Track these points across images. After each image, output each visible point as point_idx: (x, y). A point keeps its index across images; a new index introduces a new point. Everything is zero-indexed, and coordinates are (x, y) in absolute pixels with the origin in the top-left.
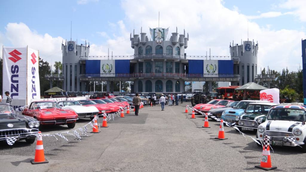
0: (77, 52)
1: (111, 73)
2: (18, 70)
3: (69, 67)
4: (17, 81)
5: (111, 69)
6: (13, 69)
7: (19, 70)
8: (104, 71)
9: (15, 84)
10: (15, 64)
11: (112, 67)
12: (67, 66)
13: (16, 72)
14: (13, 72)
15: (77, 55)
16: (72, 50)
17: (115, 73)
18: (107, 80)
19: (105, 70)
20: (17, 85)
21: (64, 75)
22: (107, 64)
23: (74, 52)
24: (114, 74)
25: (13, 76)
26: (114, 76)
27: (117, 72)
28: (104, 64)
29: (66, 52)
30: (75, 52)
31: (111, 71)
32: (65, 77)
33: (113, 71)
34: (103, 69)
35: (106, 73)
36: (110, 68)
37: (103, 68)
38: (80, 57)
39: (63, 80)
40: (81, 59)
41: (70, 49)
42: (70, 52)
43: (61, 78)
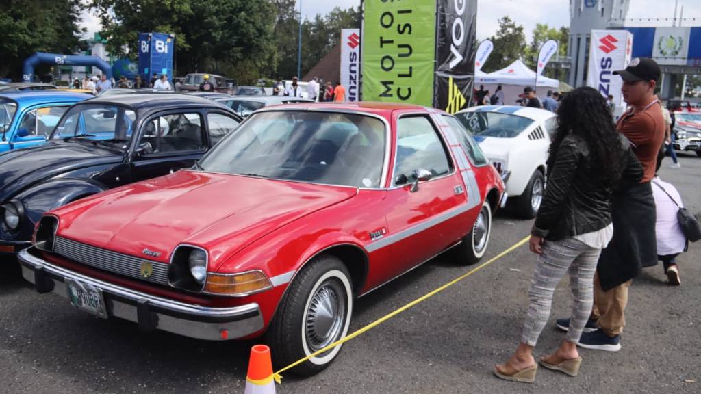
0: (603, 9)
1: (677, 56)
2: (611, 63)
3: (583, 41)
4: (608, 81)
5: (680, 48)
6: (604, 63)
7: (612, 65)
8: (662, 52)
9: (605, 85)
10: (606, 56)
11: (681, 44)
12: (579, 39)
13: (607, 67)
14: (603, 67)
15: (602, 16)
16: (593, 6)
17: (686, 56)
18: (666, 70)
19: (665, 51)
20: (608, 86)
21: (573, 59)
22: (671, 37)
23: (597, 9)
24: (684, 58)
25: (603, 73)
26: (685, 62)
27: (692, 54)
28: (662, 38)
29: (580, 9)
30: (600, 9)
31: (677, 53)
32: (573, 62)
33: (685, 51)
34: (660, 48)
35: (666, 56)
36: (676, 46)
37: (659, 44)
38: (609, 20)
39: (568, 67)
40: (611, 24)
41: (590, 4)
42: (588, 9)
43: (566, 64)
